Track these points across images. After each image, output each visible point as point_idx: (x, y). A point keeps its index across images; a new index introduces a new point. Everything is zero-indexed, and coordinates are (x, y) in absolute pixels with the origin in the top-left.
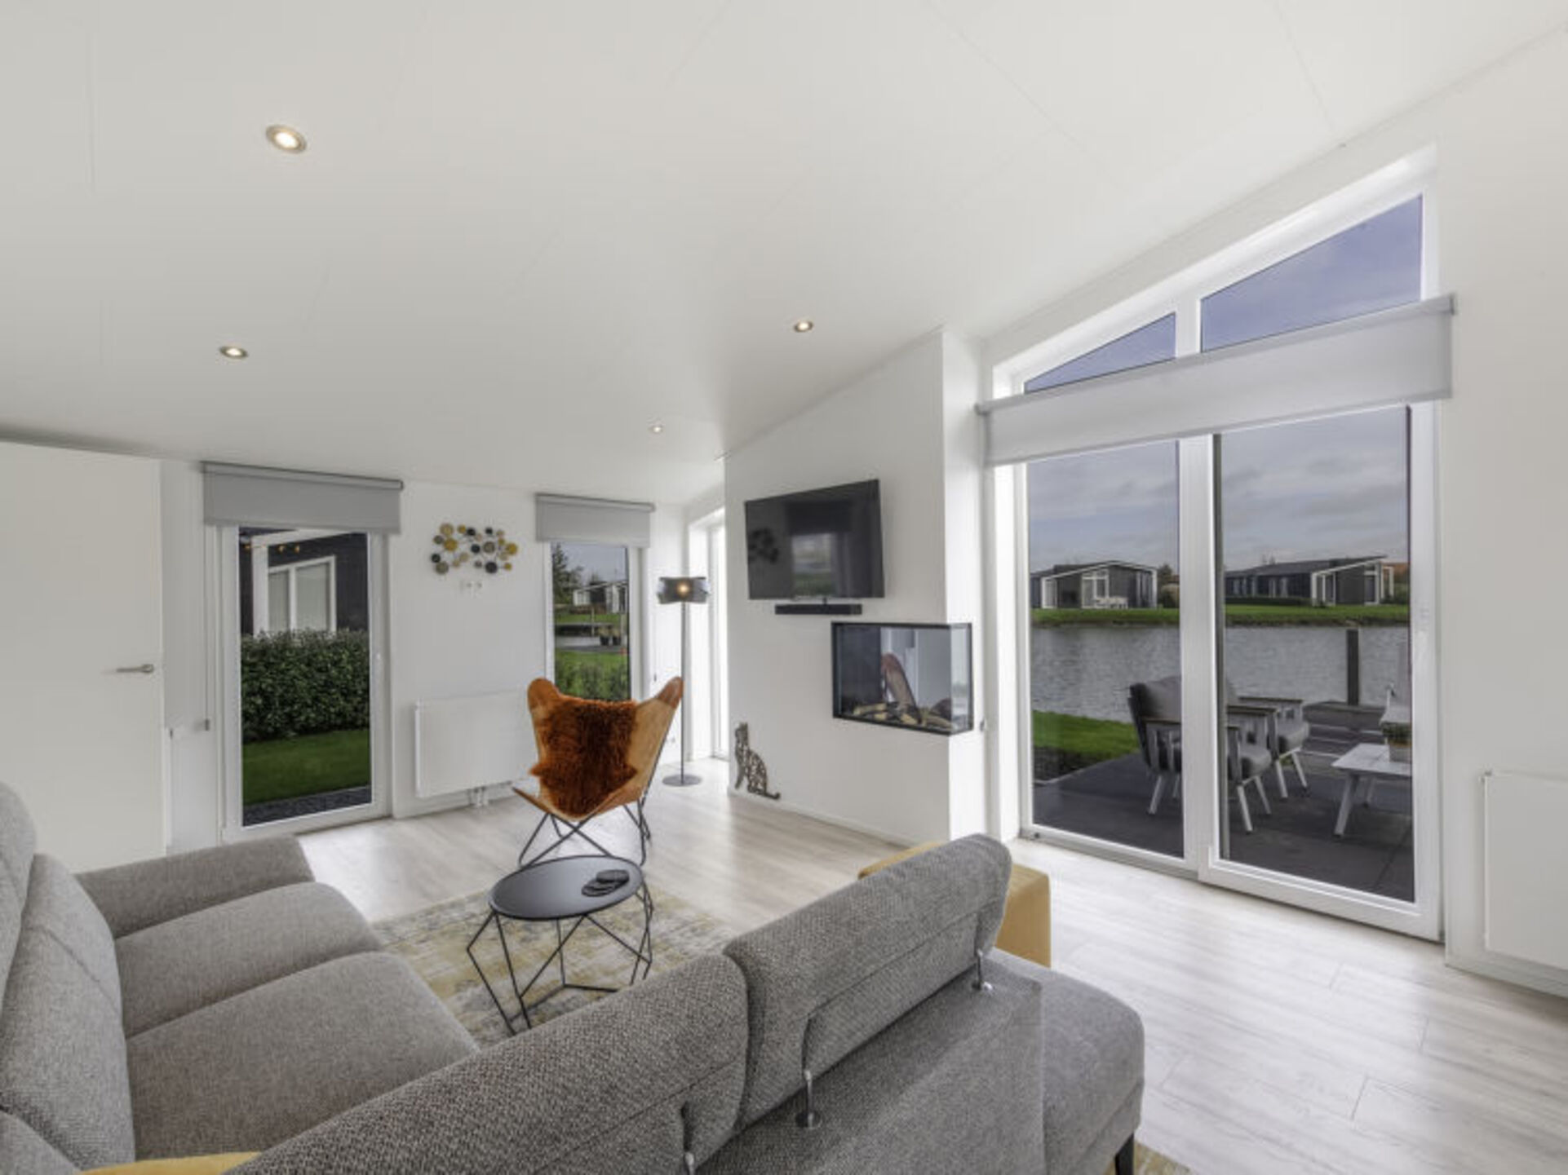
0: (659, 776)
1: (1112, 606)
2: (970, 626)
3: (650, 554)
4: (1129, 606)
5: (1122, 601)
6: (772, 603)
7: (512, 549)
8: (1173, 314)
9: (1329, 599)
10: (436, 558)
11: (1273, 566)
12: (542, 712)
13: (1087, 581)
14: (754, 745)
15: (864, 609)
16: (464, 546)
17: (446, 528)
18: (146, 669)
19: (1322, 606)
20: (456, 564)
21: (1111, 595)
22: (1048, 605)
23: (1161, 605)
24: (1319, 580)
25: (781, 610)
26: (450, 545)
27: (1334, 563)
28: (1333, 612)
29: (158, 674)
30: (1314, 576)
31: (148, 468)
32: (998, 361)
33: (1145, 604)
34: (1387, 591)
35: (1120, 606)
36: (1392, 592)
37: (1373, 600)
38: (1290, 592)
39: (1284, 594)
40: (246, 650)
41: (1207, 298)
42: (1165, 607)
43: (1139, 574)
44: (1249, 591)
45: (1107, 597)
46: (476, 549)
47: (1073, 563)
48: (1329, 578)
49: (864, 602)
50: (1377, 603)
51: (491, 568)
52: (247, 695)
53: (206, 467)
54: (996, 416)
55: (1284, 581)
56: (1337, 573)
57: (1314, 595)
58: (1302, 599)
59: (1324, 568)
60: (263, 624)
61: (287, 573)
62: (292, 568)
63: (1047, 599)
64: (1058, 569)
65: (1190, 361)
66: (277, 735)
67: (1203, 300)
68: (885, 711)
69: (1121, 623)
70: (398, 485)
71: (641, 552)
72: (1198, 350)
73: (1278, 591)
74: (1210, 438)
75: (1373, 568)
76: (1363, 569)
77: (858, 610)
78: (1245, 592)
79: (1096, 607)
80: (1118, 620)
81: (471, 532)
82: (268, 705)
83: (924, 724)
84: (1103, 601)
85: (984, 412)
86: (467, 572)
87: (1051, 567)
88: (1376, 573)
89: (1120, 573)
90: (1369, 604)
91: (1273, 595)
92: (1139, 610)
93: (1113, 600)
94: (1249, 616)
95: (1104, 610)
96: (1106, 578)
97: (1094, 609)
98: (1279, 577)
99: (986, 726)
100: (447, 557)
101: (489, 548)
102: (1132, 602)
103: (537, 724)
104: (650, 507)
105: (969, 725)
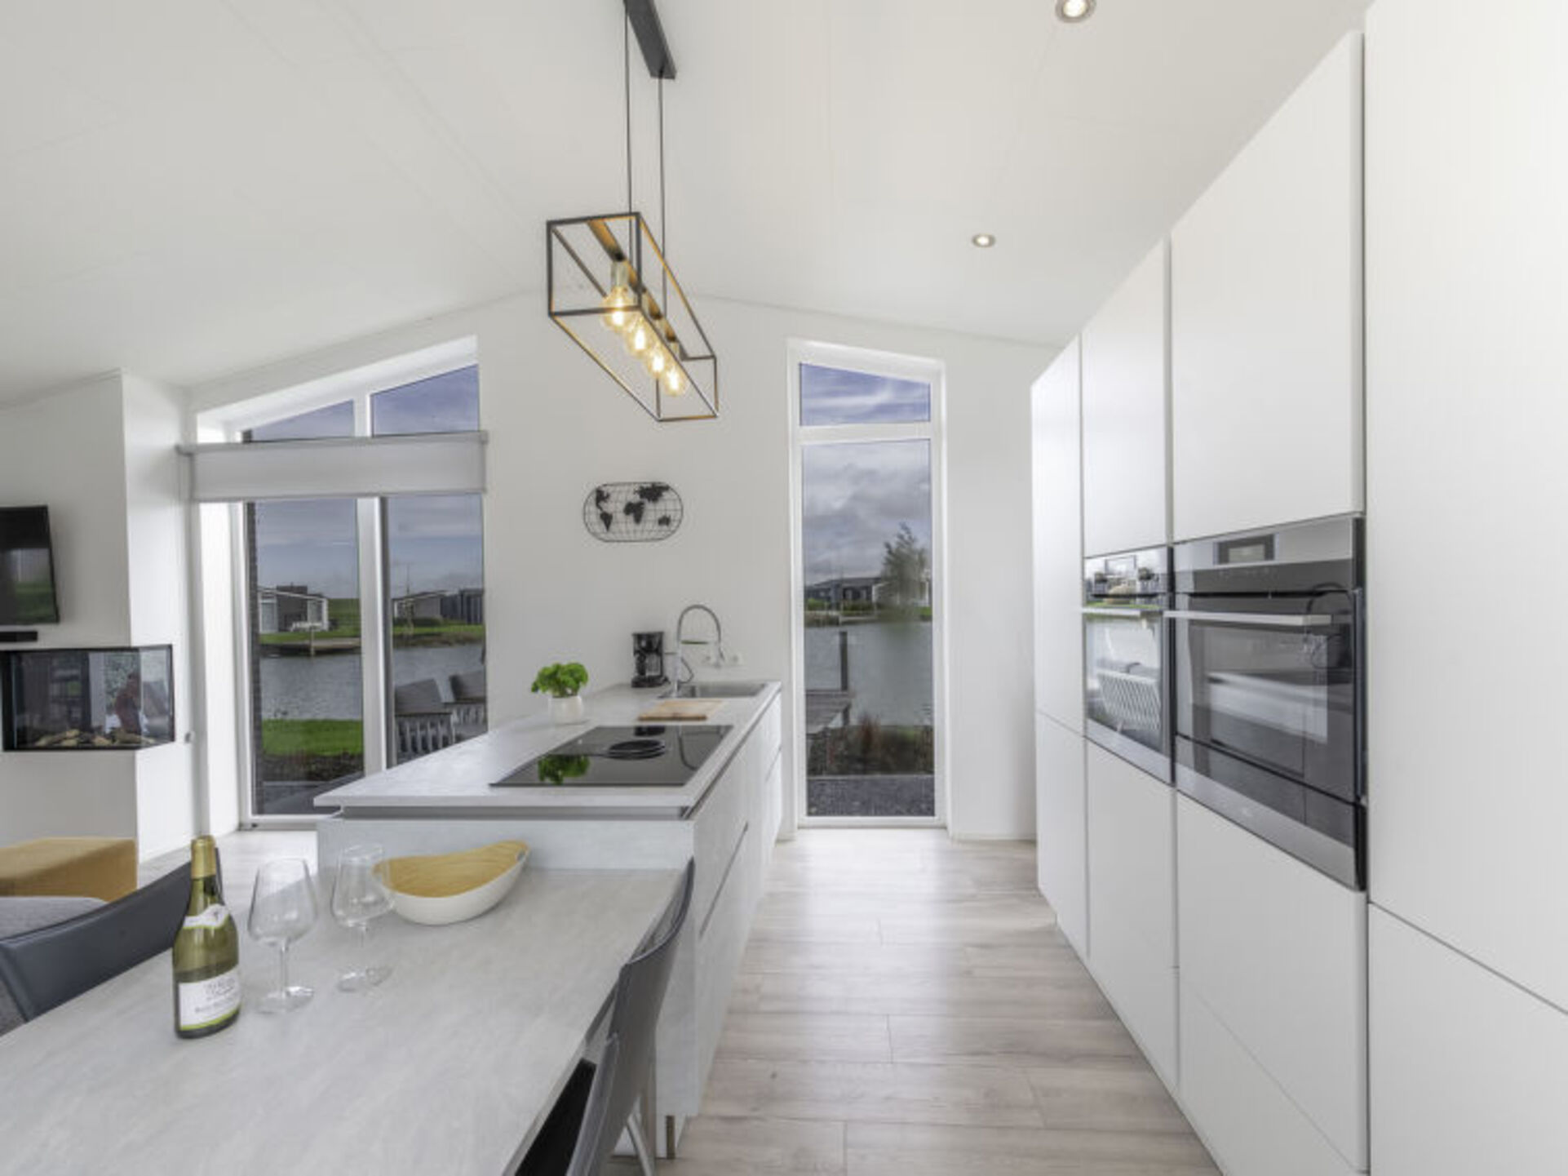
2: (170, 647)
8: (351, 403)
15: (40, 636)
32: (204, 409)
41: (377, 394)
49: (40, 629)
54: (200, 459)
65: (363, 441)
67: (372, 396)
68: (76, 736)
72: (368, 433)
74: (376, 502)
77: (33, 636)
83: (116, 744)
85: (187, 454)
99: (192, 737)
105: (166, 735)
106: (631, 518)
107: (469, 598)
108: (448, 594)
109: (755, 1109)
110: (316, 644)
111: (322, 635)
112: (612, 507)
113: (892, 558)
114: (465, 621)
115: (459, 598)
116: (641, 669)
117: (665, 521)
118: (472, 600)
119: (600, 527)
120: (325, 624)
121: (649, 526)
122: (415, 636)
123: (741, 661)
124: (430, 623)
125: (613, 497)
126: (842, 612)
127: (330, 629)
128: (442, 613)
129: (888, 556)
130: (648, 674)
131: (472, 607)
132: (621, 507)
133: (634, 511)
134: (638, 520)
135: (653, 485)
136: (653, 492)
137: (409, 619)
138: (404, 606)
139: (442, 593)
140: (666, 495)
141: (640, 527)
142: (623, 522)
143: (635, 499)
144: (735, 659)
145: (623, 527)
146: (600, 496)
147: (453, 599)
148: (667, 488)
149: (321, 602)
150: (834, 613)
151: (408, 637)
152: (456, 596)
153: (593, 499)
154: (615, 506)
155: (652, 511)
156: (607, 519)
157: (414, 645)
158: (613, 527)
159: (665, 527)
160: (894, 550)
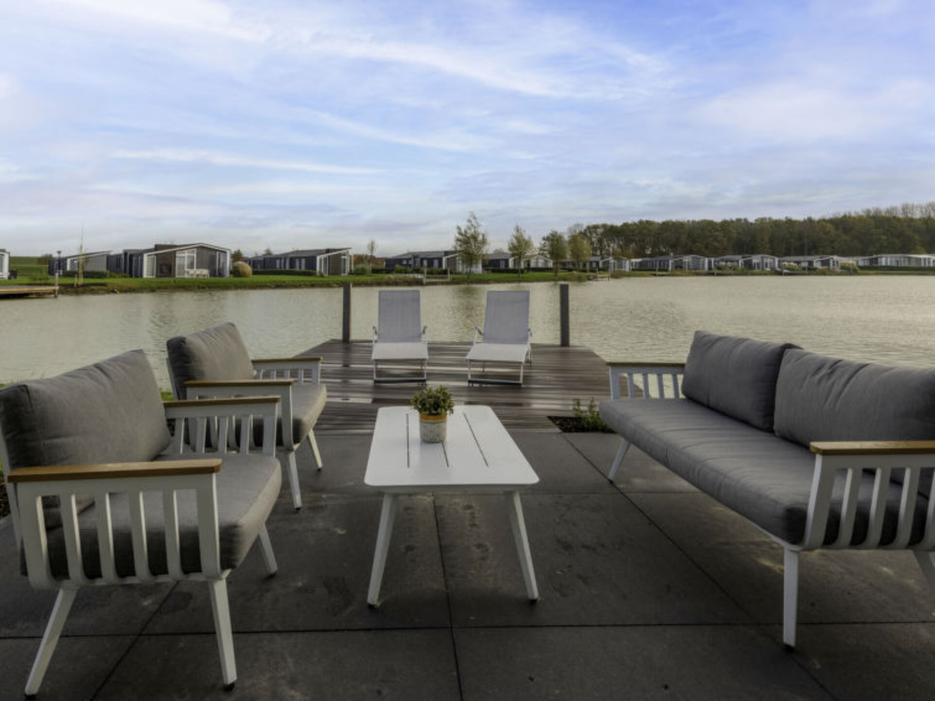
1: (198, 275)
4: (210, 276)
5: (205, 272)
9: (325, 270)
11: (297, 252)
13: (181, 257)
19: (322, 276)
21: (197, 268)
22: (147, 275)
23: (232, 276)
24: (321, 260)
27: (328, 251)
28: (327, 279)
30: (318, 258)
33: (221, 275)
34: (350, 267)
35: (204, 276)
36: (352, 268)
37: (344, 273)
38: (306, 267)
39: (303, 268)
42: (234, 277)
43: (218, 253)
44: (285, 267)
45: (195, 269)
47: (169, 243)
48: (325, 259)
50: (346, 274)
55: (303, 261)
56: (329, 256)
57: (318, 269)
58: (311, 271)
59: (323, 254)
63: (148, 271)
64: (157, 247)
69: (203, 288)
73: (300, 268)
75: (344, 255)
76: (340, 255)
78: (282, 267)
79: (186, 276)
80: (201, 285)
84: (192, 272)
87: (152, 246)
88: (346, 257)
89: (205, 252)
90: (343, 274)
91: (297, 269)
92: (218, 279)
93: (199, 272)
94: (284, 282)
95: (192, 279)
96: (195, 255)
97: (184, 278)
98: (300, 258)
102: (213, 274)
107: (131, 256)
108: (112, 254)
113: (460, 237)
114: (127, 274)
115: (123, 257)
118: (134, 259)
120: (5, 274)
122: (83, 286)
124: (100, 275)
126: (426, 275)
127: (9, 278)
128: (107, 268)
129: (457, 235)
131: (134, 264)
137: (80, 271)
138: (75, 262)
139: (108, 253)
147: (118, 257)
149: (3, 255)
150: (419, 276)
151: (78, 286)
152: (120, 255)
157: (83, 293)
160: (463, 232)
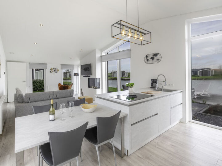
0: (74, 95)
2: (100, 78)
3: (74, 70)
6: (83, 76)
7: (58, 70)
8: (116, 48)
9: (201, 75)
10: (50, 71)
12: (59, 86)
14: (82, 91)
16: (53, 70)
17: (51, 68)
18: (25, 82)
20: (52, 72)
24: (199, 72)
25: (84, 77)
26: (52, 70)
27: (202, 69)
28: (201, 78)
29: (26, 82)
31: (25, 64)
32: (103, 51)
38: (194, 74)
40: (33, 81)
41: (119, 46)
46: (54, 70)
51: (56, 72)
52: (33, 86)
53: (30, 63)
54: (103, 57)
56: (203, 71)
57: (198, 75)
59: (200, 70)
60: (35, 78)
61: (37, 72)
62: (38, 71)
66: (36, 90)
70: (47, 64)
71: (73, 70)
72: (118, 51)
74: (119, 60)
75: (209, 70)
77: (90, 76)
81: (54, 69)
82: (35, 87)
85: (101, 57)
86: (54, 73)
100: (52, 71)
101: (56, 70)
103: (59, 87)
104: (74, 65)
105: (99, 88)
106: (152, 59)
109: (144, 158)
110: (126, 79)
111: (127, 78)
112: (148, 58)
116: (152, 85)
117: (158, 60)
119: (147, 62)
120: (127, 76)
121: (155, 61)
123: (173, 85)
125: (149, 56)
130: (153, 86)
132: (150, 58)
133: (152, 58)
134: (153, 60)
135: (156, 53)
136: (156, 55)
140: (158, 55)
141: (153, 61)
142: (151, 61)
143: (152, 56)
144: (172, 85)
145: (150, 61)
146: (147, 56)
148: (158, 54)
149: (127, 73)
153: (146, 57)
154: (149, 58)
155: (156, 58)
156: (148, 60)
158: (149, 61)
159: (158, 61)
